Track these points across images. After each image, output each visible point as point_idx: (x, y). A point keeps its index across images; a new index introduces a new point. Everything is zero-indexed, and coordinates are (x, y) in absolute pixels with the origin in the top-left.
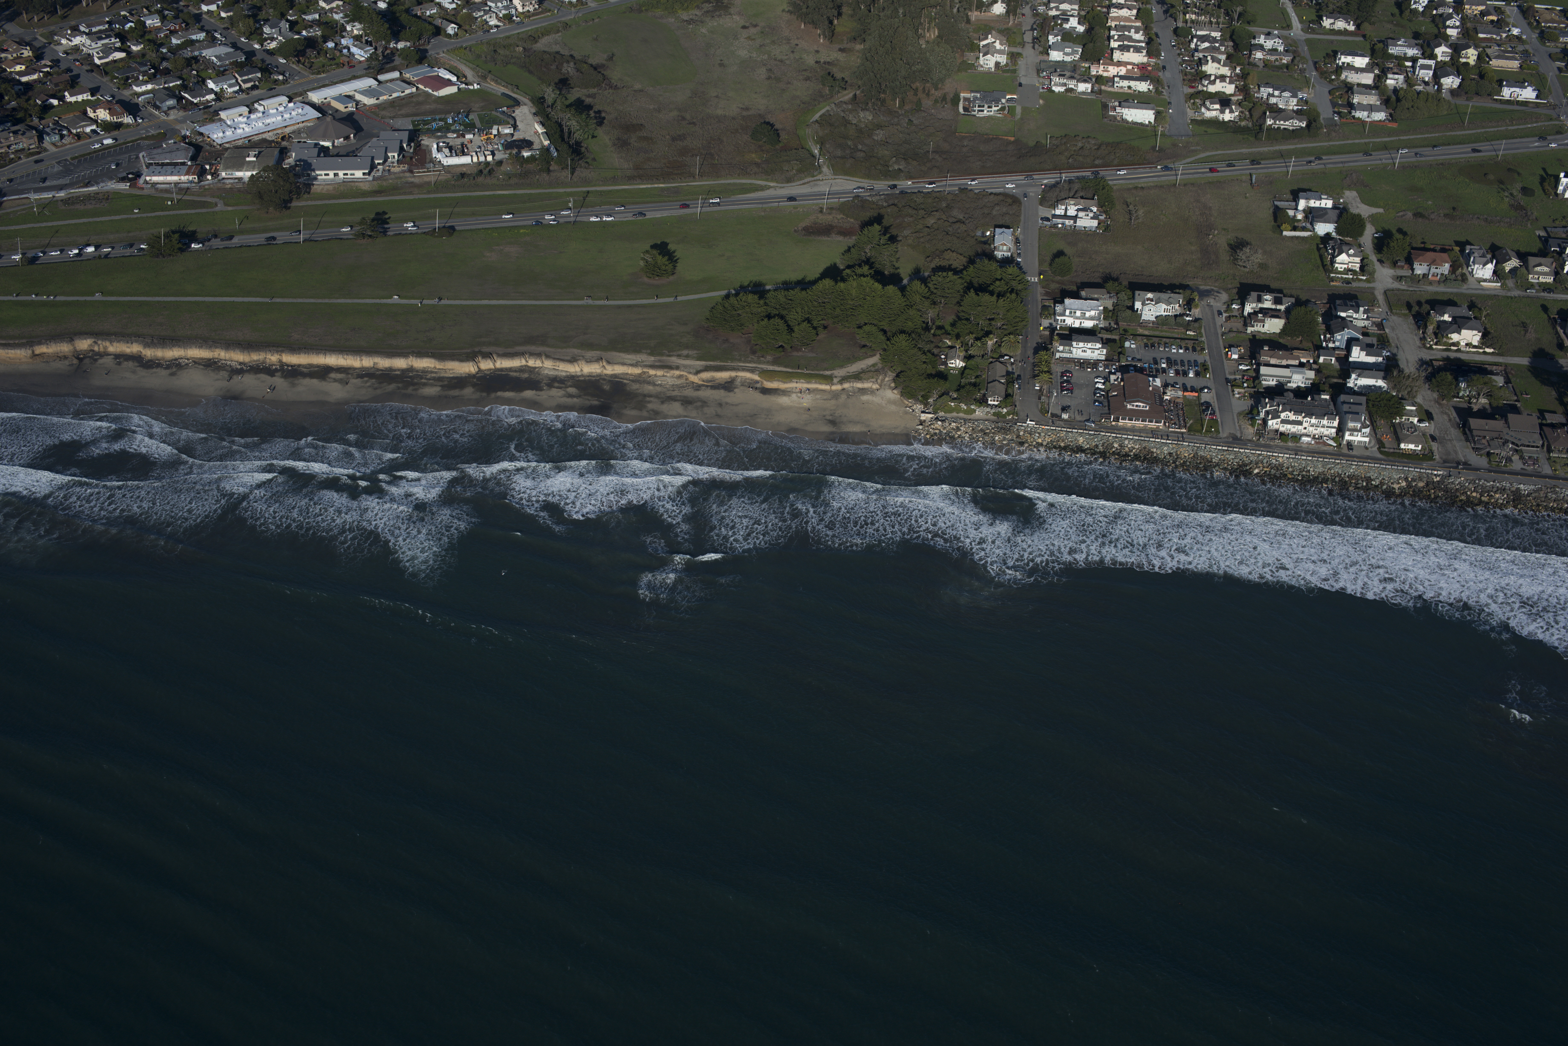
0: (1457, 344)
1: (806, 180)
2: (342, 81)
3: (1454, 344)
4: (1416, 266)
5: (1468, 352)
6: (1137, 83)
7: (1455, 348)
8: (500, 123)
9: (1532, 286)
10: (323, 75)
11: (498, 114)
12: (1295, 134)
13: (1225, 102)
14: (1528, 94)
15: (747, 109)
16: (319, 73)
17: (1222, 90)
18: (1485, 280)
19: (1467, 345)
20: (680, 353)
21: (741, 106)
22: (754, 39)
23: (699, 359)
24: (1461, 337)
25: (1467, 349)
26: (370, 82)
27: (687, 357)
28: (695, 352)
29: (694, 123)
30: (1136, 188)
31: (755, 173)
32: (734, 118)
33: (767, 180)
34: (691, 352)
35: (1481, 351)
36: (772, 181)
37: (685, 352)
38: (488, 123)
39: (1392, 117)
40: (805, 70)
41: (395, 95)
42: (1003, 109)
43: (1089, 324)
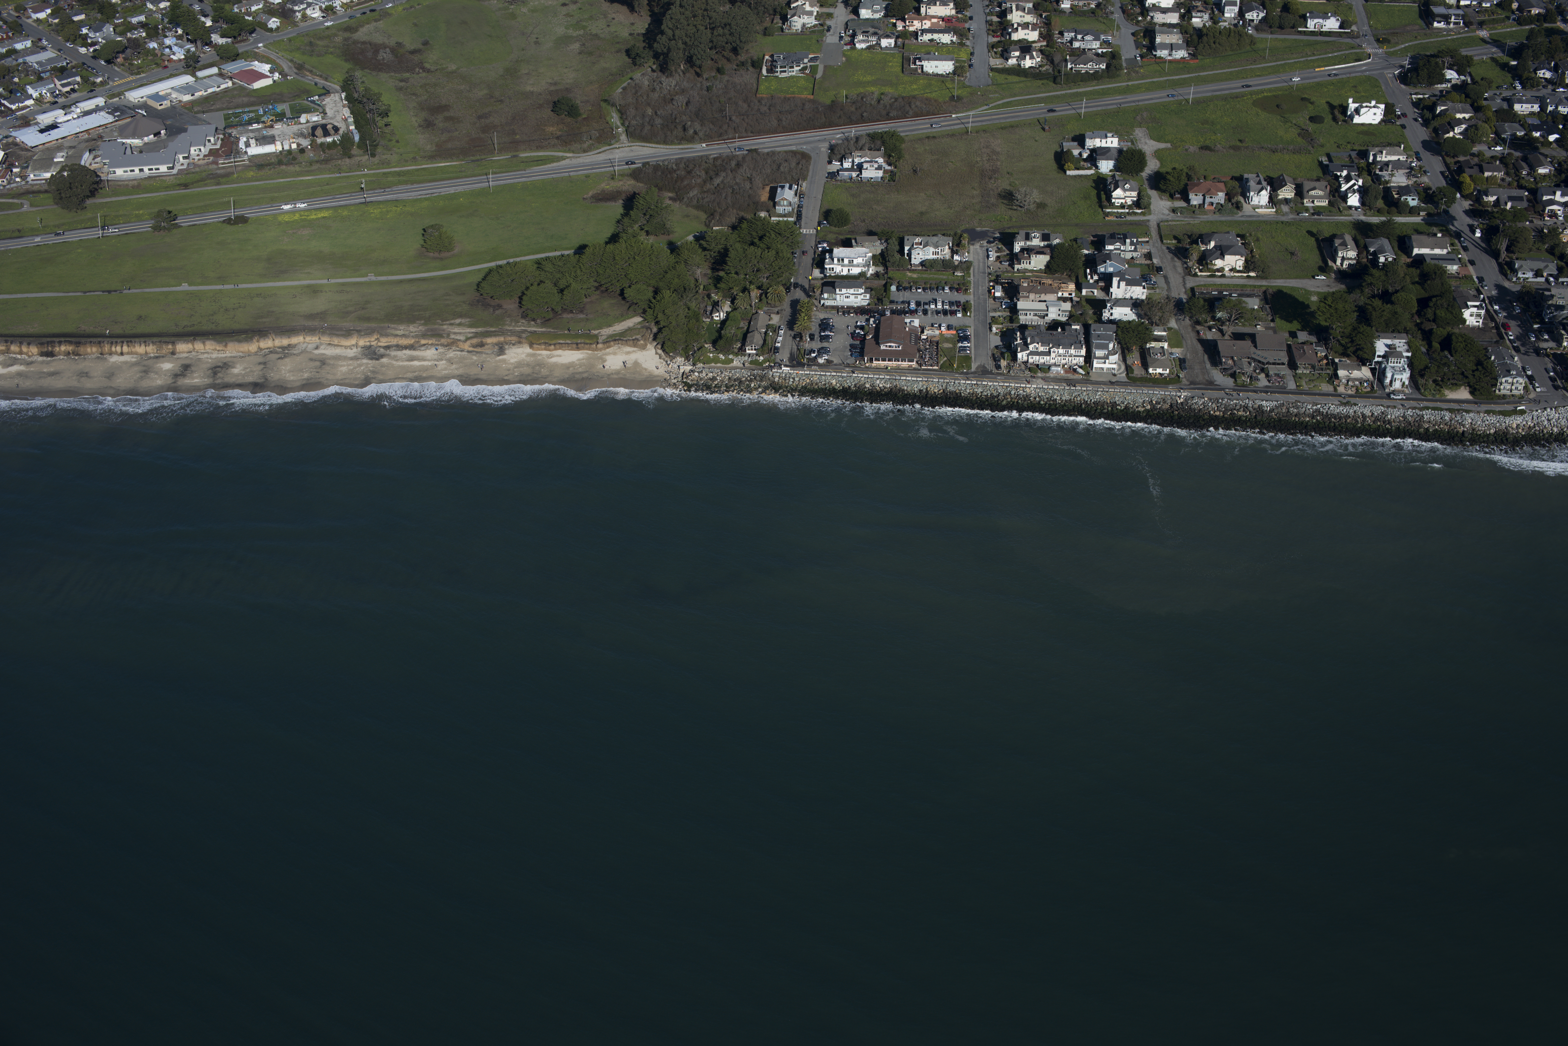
0: (1221, 270)
1: (603, 149)
2: (160, 80)
3: (1218, 270)
4: (1192, 196)
5: (1232, 277)
6: (941, 35)
7: (1220, 274)
8: (308, 111)
9: (1307, 210)
10: (143, 75)
11: (309, 103)
12: (1095, 76)
13: (1026, 48)
14: (1332, 24)
15: (555, 84)
16: (139, 73)
17: (1026, 37)
18: (1261, 207)
19: (1231, 270)
20: (452, 322)
21: (550, 81)
22: (572, 16)
23: (471, 326)
24: (1225, 263)
25: (1232, 274)
26: (187, 79)
27: (460, 325)
28: (468, 320)
29: (501, 101)
30: (928, 137)
31: (554, 146)
32: (540, 94)
33: (565, 151)
34: (463, 321)
35: (1245, 275)
36: (569, 151)
37: (458, 321)
38: (297, 113)
39: (1193, 56)
40: (618, 43)
41: (210, 91)
42: (804, 69)
43: (856, 271)
